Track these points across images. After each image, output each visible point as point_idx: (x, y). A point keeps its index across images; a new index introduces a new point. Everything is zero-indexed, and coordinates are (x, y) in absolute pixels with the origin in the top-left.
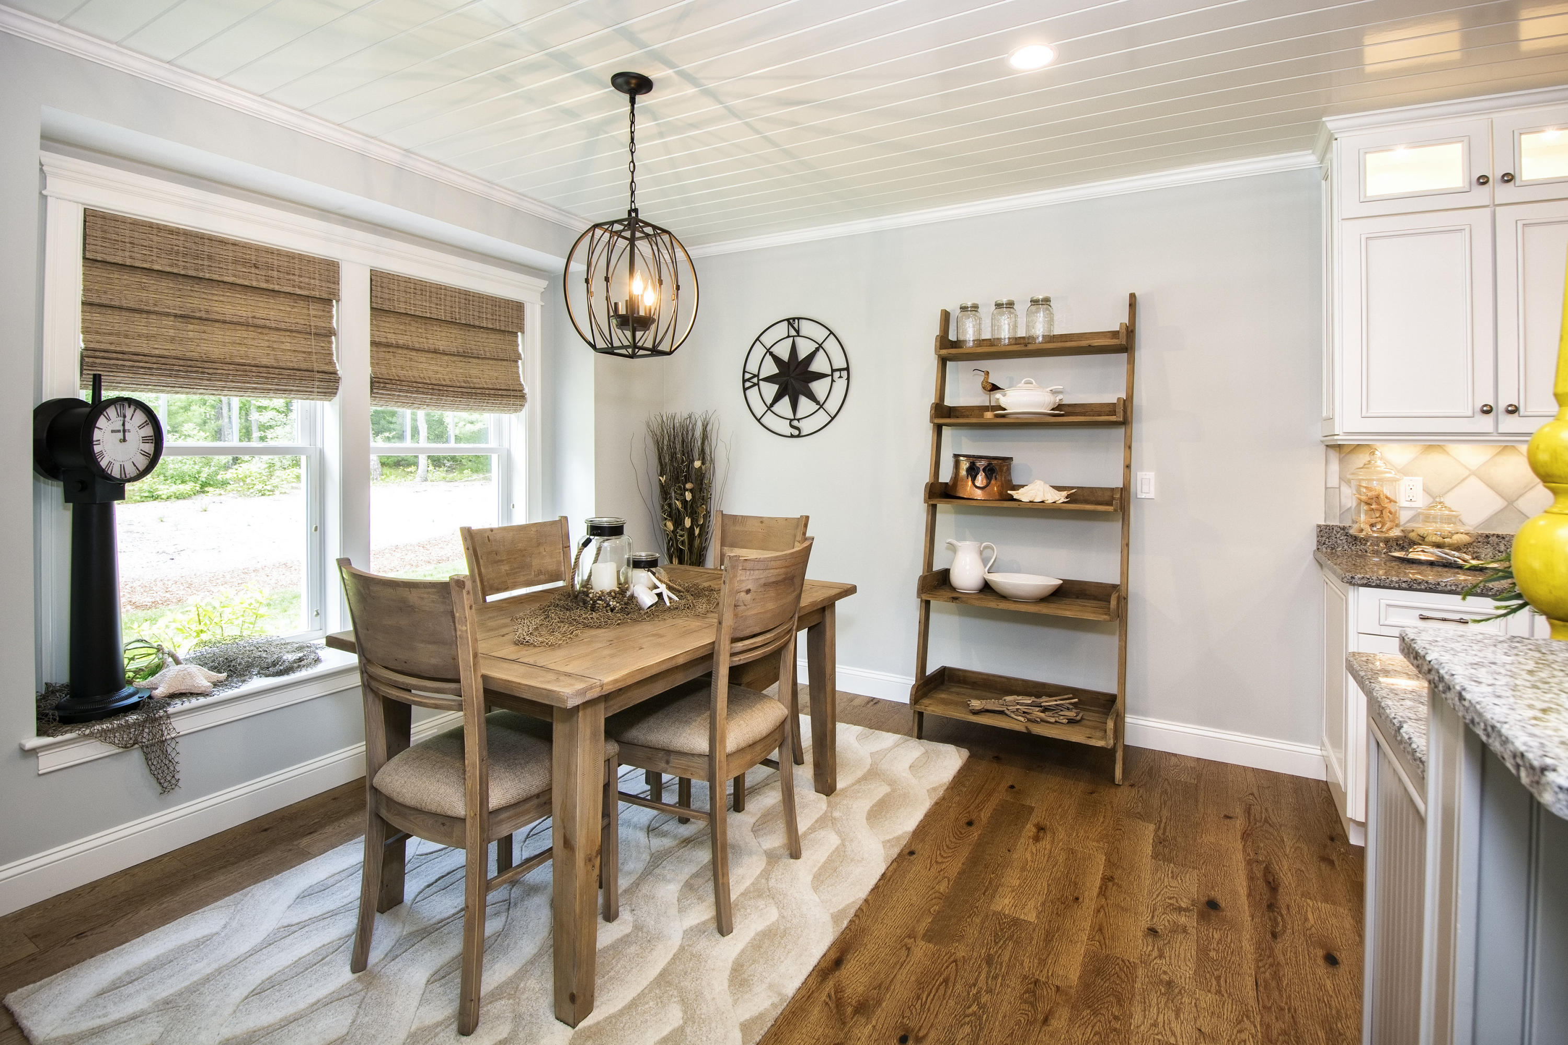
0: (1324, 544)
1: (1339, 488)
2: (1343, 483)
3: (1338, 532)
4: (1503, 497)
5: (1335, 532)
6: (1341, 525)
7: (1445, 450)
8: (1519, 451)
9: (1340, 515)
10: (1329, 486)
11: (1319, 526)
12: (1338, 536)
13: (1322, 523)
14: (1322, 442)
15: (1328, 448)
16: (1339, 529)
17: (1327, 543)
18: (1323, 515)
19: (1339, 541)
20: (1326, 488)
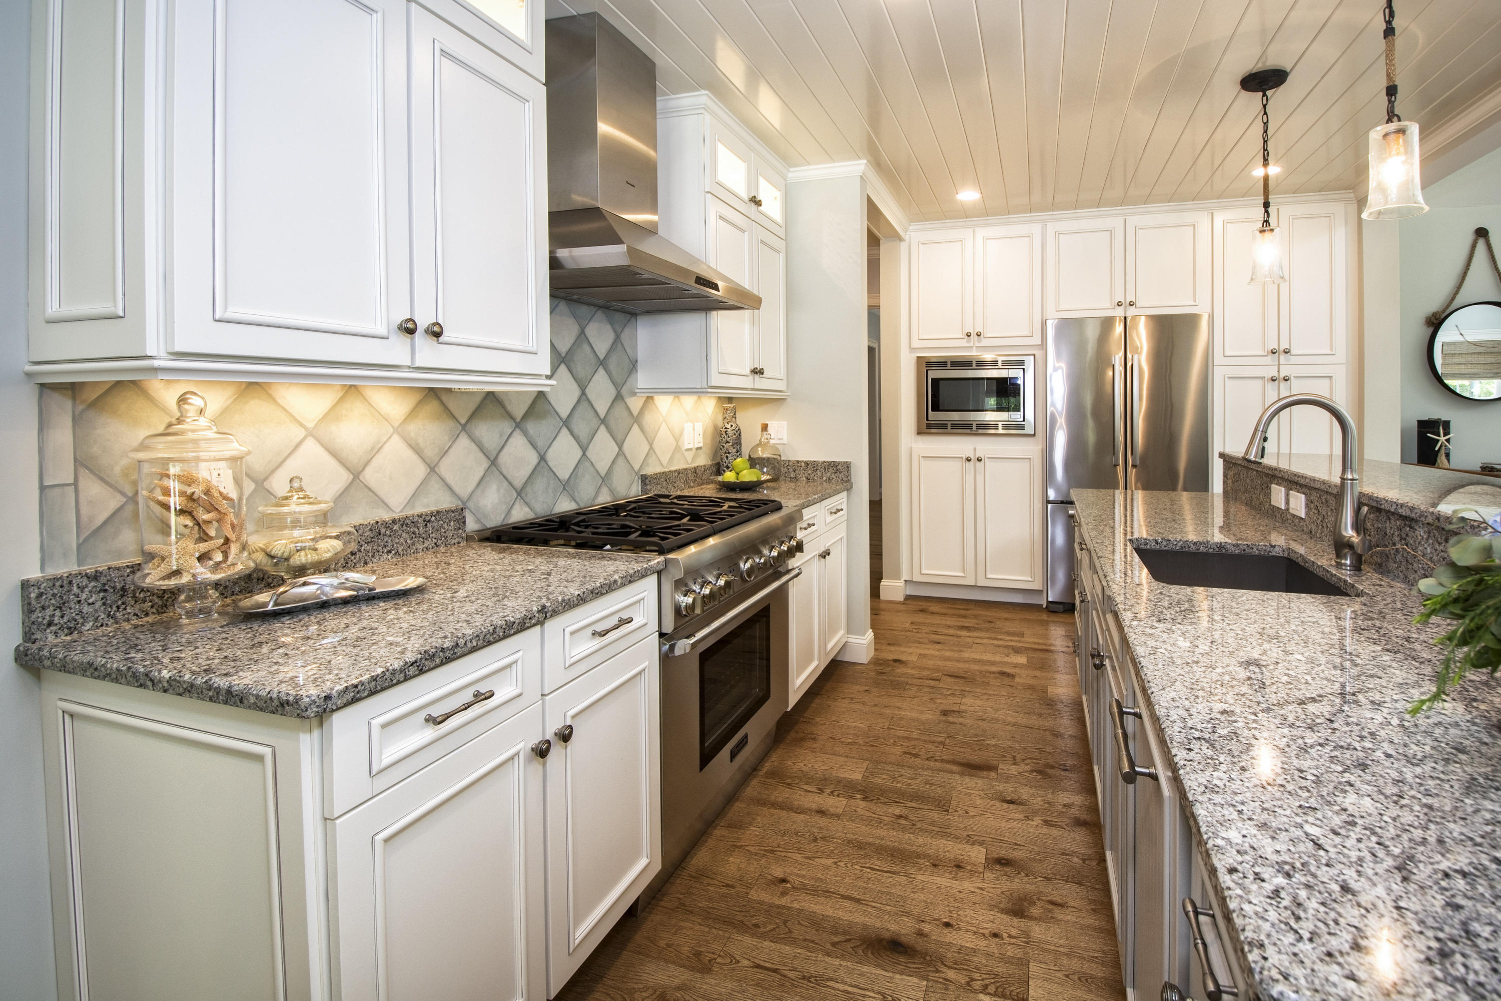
0: (50, 624)
1: (76, 484)
2: (83, 472)
3: (82, 589)
4: (348, 469)
5: (75, 588)
6: (89, 568)
7: (270, 396)
8: (362, 395)
9: (79, 547)
10: (47, 483)
11: (25, 585)
12: (84, 596)
13: (34, 573)
14: (29, 375)
15: (46, 390)
16: (85, 581)
17: (56, 620)
18: (37, 556)
19: (86, 609)
20: (43, 488)
